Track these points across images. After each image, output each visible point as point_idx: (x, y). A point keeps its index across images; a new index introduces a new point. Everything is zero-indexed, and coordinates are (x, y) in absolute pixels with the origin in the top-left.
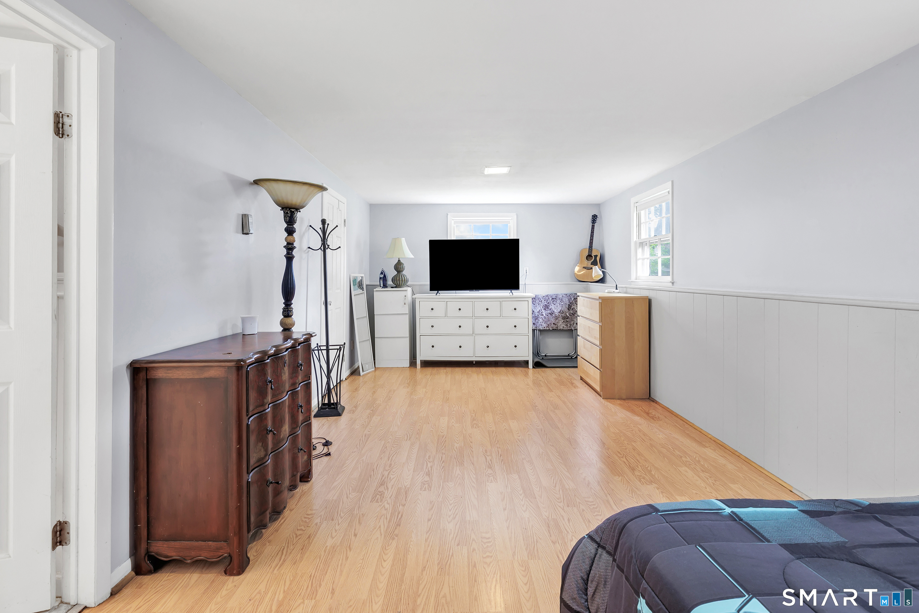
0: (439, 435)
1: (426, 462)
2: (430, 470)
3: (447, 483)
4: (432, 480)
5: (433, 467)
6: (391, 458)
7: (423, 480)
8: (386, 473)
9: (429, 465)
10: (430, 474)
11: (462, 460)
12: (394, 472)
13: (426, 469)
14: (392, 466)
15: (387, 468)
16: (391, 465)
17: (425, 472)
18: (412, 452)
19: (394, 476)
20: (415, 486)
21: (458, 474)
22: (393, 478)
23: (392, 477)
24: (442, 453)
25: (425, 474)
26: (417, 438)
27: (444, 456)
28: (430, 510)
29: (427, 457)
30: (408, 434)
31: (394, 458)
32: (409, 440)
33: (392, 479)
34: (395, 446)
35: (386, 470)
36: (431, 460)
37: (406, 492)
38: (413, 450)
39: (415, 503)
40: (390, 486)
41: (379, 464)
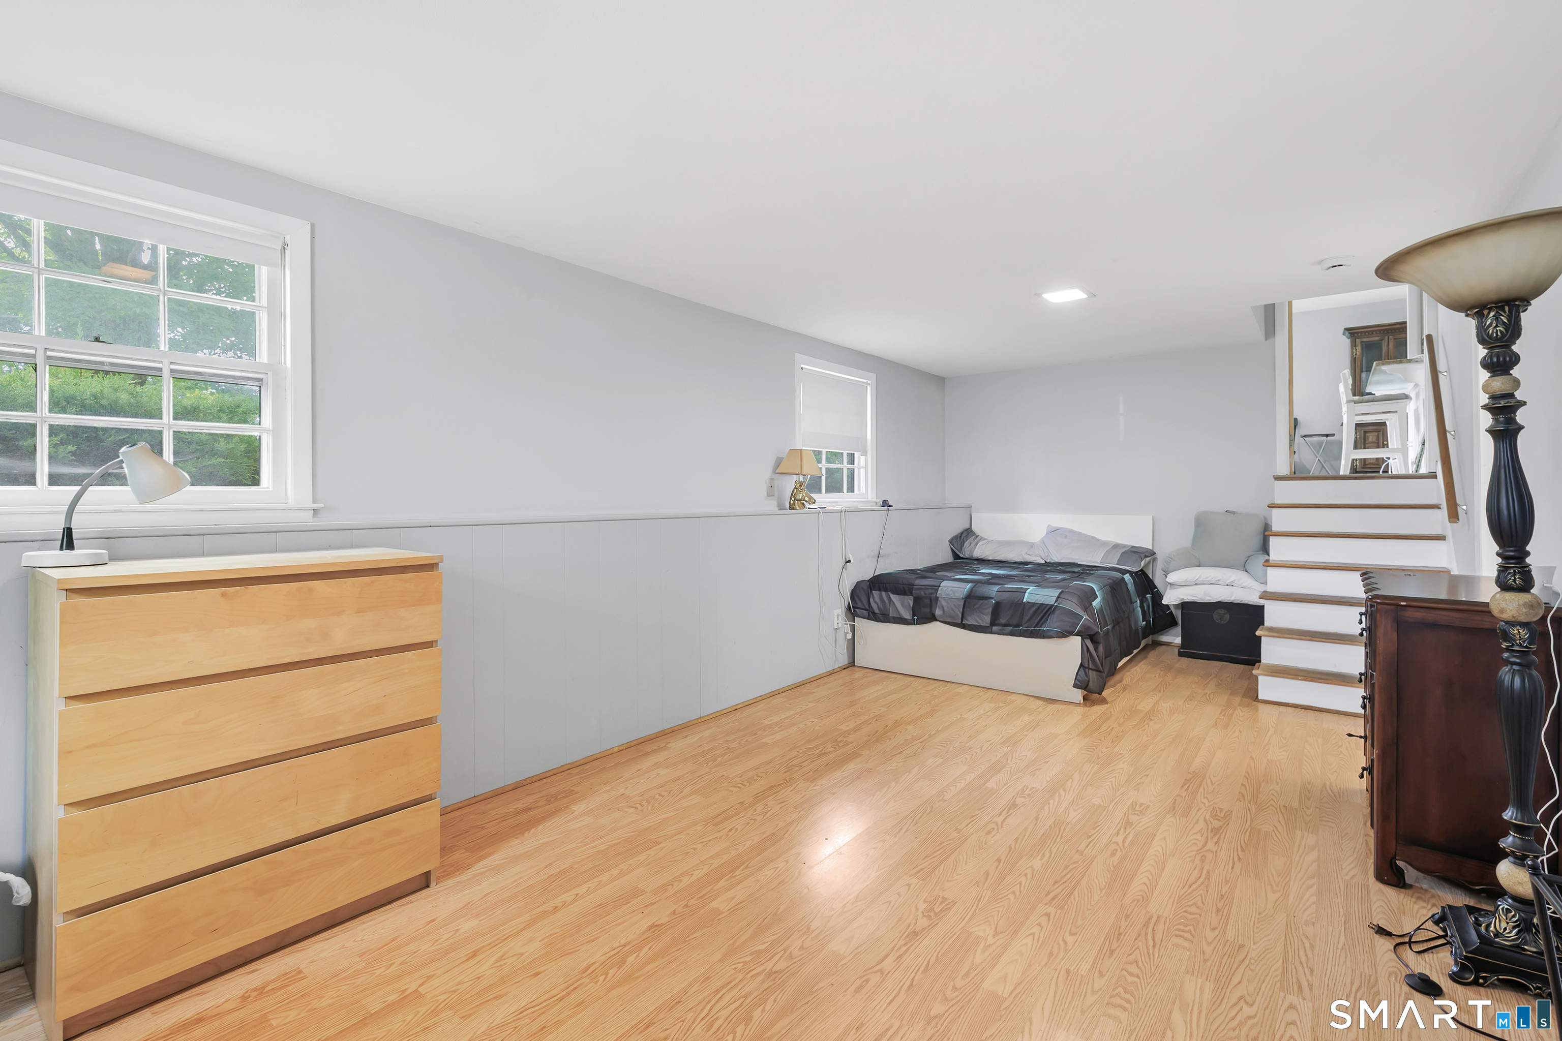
0: (1062, 908)
1: (1123, 846)
2: (1122, 830)
3: (1102, 804)
4: (1125, 814)
5: (1113, 834)
6: (1203, 876)
7: (1140, 817)
8: (1210, 845)
9: (1120, 839)
10: (1126, 823)
11: (1050, 830)
12: (1195, 844)
13: (1129, 833)
14: (1198, 858)
15: (1210, 856)
16: (1203, 860)
17: (1134, 828)
18: (1151, 878)
19: (1195, 837)
20: (1158, 812)
21: (1075, 811)
22: (1196, 833)
23: (1198, 836)
24: (1082, 855)
25: (1134, 826)
26: (1127, 916)
27: (1082, 847)
28: (1143, 783)
29: (1119, 854)
30: (1151, 943)
31: (1195, 874)
32: (1150, 919)
33: (1198, 833)
34: (1193, 909)
35: (1213, 852)
36: (1112, 847)
37: (1174, 809)
38: (1145, 880)
39: (1162, 794)
40: (1202, 824)
41: (1230, 870)
